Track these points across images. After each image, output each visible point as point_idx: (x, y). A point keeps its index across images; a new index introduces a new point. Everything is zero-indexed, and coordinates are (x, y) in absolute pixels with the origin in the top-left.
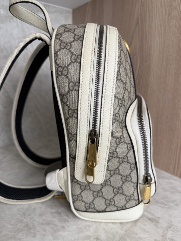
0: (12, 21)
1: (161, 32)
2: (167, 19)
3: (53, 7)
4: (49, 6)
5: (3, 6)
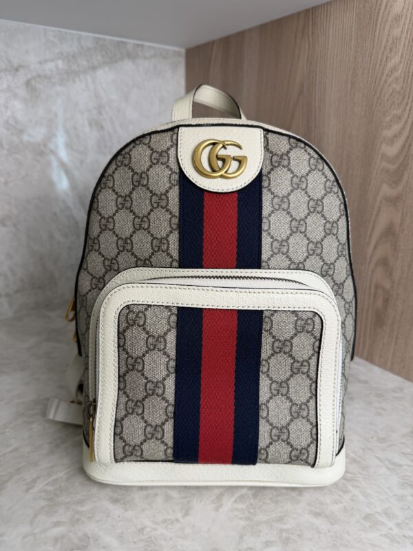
0: (77, 79)
3: (149, 47)
4: (142, 46)
5: (62, 54)
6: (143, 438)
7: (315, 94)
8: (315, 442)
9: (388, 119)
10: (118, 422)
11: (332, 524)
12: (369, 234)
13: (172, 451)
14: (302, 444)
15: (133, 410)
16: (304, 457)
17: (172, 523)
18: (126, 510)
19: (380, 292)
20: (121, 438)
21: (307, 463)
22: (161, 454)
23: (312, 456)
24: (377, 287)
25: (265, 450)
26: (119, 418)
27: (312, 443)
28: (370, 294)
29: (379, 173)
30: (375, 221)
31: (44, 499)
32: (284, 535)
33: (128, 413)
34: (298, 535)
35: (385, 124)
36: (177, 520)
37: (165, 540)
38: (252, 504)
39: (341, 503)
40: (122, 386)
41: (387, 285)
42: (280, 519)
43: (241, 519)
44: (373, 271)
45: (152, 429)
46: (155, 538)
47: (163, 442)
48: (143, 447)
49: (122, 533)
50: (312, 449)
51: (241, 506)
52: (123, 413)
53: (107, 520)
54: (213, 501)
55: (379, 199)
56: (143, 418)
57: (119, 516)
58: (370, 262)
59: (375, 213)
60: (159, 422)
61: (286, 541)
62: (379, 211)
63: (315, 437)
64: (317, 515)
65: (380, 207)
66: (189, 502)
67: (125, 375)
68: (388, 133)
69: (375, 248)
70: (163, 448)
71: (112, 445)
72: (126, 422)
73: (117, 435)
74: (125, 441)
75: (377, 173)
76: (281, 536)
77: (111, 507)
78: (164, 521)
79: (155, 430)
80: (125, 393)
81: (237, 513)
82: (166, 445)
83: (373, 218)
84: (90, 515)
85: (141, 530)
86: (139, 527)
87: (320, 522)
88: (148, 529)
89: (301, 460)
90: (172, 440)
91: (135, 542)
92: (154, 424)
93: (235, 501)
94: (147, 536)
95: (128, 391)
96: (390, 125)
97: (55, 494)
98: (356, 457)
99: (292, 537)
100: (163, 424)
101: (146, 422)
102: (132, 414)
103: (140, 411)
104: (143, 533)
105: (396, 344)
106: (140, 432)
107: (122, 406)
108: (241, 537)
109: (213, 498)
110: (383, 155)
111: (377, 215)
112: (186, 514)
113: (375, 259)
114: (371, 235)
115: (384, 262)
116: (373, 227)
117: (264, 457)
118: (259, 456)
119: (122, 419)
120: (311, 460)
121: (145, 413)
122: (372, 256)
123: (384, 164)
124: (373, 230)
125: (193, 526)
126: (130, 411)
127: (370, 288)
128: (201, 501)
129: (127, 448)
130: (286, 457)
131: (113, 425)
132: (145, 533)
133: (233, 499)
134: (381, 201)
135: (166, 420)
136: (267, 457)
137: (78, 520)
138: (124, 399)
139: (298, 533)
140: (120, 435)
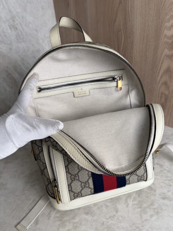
1: (142, 13)
2: (147, 2)
6: (81, 189)
7: (128, 3)
8: (146, 172)
9: (168, 17)
10: (69, 186)
11: (171, 201)
12: (158, 72)
13: (93, 190)
14: (142, 174)
15: (74, 178)
16: (143, 179)
17: (113, 217)
18: (93, 217)
19: (163, 96)
20: (72, 191)
21: (144, 180)
22: (89, 192)
23: (145, 177)
24: (162, 94)
25: (128, 180)
26: (69, 184)
27: (145, 172)
28: (159, 97)
29: (163, 44)
30: (161, 66)
31: (58, 221)
32: (156, 210)
33: (73, 181)
34: (161, 209)
35: (166, 20)
36: (115, 215)
37: (114, 225)
38: (139, 201)
39: (170, 191)
40: (67, 171)
41: (167, 93)
42: (152, 204)
43: (138, 208)
44: (160, 87)
45: (84, 184)
46: (109, 225)
47: (89, 188)
48: (82, 192)
49: (96, 227)
50: (145, 175)
51: (136, 202)
52: (70, 181)
53: (88, 223)
54: (124, 203)
55: (163, 56)
56: (79, 181)
57: (92, 220)
58: (158, 84)
59: (161, 62)
60: (86, 180)
61: (157, 213)
62: (163, 61)
63: (145, 170)
64: (164, 198)
65: (163, 60)
66: (116, 206)
67: (68, 166)
68: (168, 24)
69: (161, 77)
70: (90, 190)
71: (69, 195)
72: (73, 185)
73: (70, 191)
74: (74, 192)
75: (162, 44)
76: (155, 211)
77: (86, 217)
78: (110, 217)
79: (85, 184)
80: (69, 173)
81: (135, 206)
82: (91, 188)
83: (160, 64)
84: (80, 223)
85: (103, 224)
86: (101, 223)
87: (166, 202)
88: (105, 223)
89: (142, 180)
90: (93, 186)
91: (103, 230)
92: (84, 182)
93: (133, 201)
94: (106, 226)
95: (70, 172)
96: (169, 21)
97: (61, 217)
98: (169, 169)
99: (159, 210)
100: (88, 180)
101: (81, 182)
102: (74, 180)
103: (77, 178)
104: (104, 225)
105: (170, 116)
106: (80, 186)
107: (69, 179)
108: (141, 216)
109: (124, 202)
110: (165, 35)
111: (162, 63)
112: (117, 212)
113: (161, 82)
114: (159, 72)
115: (165, 83)
116: (160, 68)
117: (128, 182)
118: (127, 182)
119: (71, 184)
120: (145, 179)
121: (80, 178)
122: (160, 81)
123: (166, 39)
124: (160, 70)
125: (122, 216)
126: (73, 179)
127: (159, 94)
128: (120, 204)
129: (75, 194)
130: (136, 180)
131: (67, 187)
132: (105, 224)
133: (132, 200)
134: (164, 57)
135: (89, 178)
136: (129, 182)
137: (76, 226)
138: (69, 175)
139: (160, 208)
140: (71, 190)
